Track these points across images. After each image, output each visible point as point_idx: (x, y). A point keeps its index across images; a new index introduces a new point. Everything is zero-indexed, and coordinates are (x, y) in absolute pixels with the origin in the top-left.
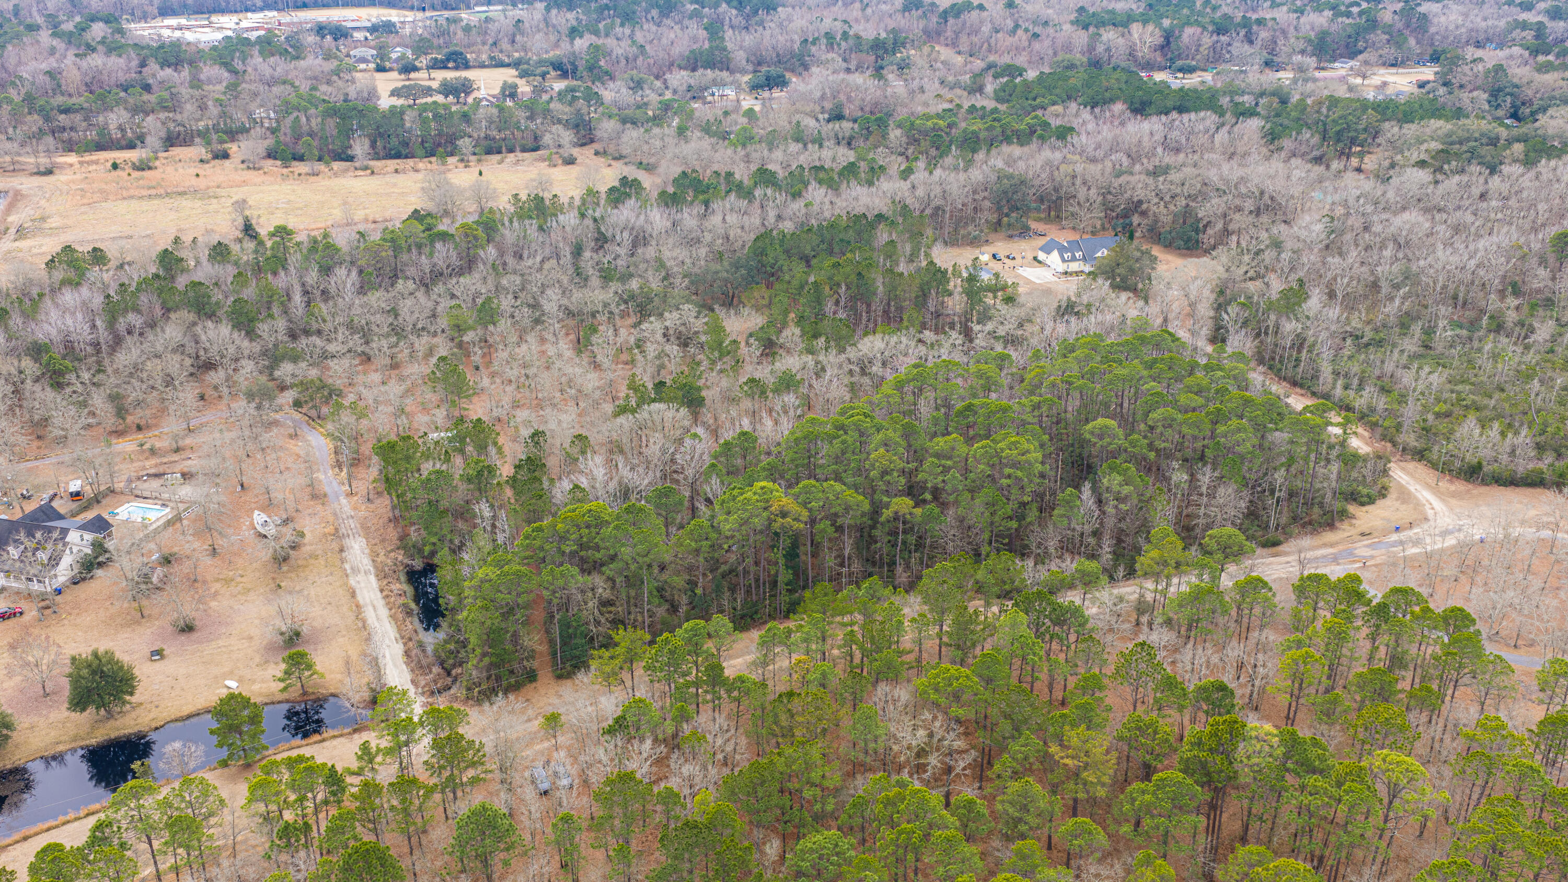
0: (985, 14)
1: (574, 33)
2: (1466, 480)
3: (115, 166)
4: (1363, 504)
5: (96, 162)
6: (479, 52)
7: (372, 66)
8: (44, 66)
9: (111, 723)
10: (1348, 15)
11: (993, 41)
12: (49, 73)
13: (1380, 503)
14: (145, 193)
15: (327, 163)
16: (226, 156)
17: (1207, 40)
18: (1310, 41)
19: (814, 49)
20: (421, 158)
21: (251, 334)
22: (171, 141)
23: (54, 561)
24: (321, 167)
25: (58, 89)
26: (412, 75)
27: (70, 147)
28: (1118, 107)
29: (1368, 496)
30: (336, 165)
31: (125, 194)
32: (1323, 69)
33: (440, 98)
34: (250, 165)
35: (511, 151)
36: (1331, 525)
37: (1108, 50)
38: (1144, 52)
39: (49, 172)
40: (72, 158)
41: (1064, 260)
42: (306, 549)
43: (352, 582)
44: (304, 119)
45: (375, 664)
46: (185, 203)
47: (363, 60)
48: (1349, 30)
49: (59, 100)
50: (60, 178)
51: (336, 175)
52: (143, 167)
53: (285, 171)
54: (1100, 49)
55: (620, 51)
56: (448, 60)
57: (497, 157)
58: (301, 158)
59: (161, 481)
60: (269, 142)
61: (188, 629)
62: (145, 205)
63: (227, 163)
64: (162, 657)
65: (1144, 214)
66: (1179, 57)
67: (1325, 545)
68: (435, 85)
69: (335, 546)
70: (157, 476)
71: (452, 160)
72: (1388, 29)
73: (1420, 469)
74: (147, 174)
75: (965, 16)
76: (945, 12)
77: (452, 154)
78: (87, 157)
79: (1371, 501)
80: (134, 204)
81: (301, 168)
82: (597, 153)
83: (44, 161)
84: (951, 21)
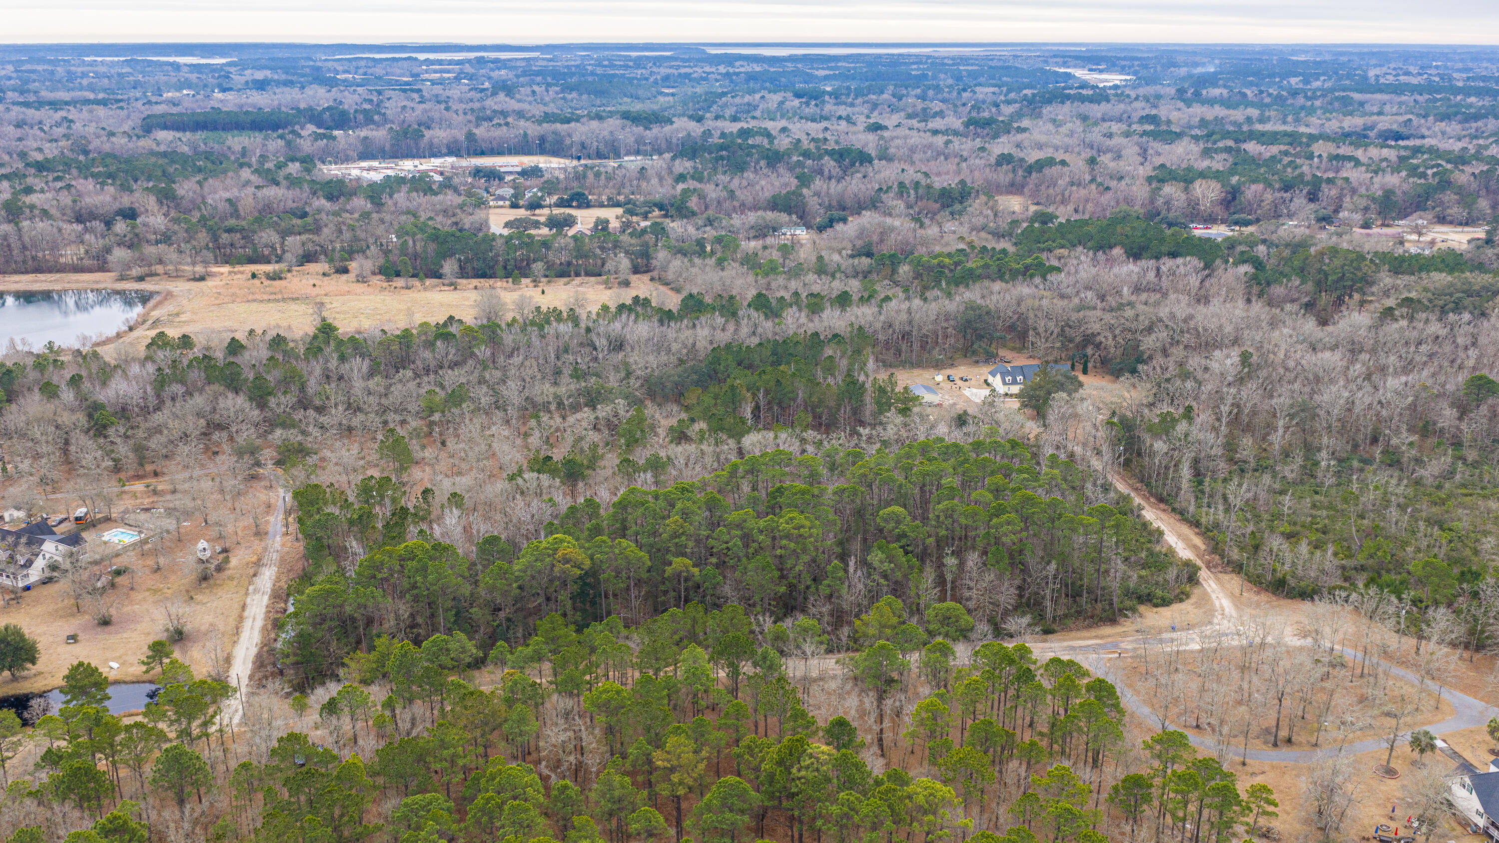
0: (1066, 169)
1: (681, 178)
2: (1274, 593)
3: (254, 276)
4: (1156, 606)
5: (242, 273)
6: (600, 195)
7: (508, 203)
8: (227, 195)
9: (15, 684)
10: (1423, 175)
11: (1067, 194)
12: (229, 200)
13: (1176, 607)
14: (266, 297)
15: (421, 280)
16: (346, 271)
17: (1269, 196)
18: (1374, 199)
19: (884, 197)
20: (501, 278)
21: (262, 405)
22: (308, 258)
23: (29, 564)
24: (416, 282)
25: (236, 214)
26: (537, 211)
27: (227, 260)
28: (1117, 251)
29: (1163, 599)
30: (428, 282)
31: (250, 297)
32: (1388, 226)
33: (545, 231)
34: (361, 279)
35: (577, 275)
36: (1112, 620)
37: (1167, 203)
38: (1205, 205)
39: (202, 279)
40: (225, 269)
41: (1004, 383)
42: (228, 573)
43: (249, 600)
44: (411, 243)
45: (228, 660)
46: (293, 306)
47: (502, 198)
48: (1420, 190)
49: (232, 222)
50: (210, 283)
51: (425, 289)
52: (275, 277)
53: (385, 284)
54: (1160, 202)
55: (714, 195)
56: (572, 200)
57: (566, 280)
58: (398, 275)
59: (148, 515)
60: (381, 261)
61: (105, 622)
62: (262, 307)
63: (344, 277)
64: (76, 641)
65: (1098, 346)
66: (1242, 211)
67: (1096, 637)
68: (542, 219)
69: (252, 572)
70: (147, 510)
71: (524, 281)
72: (1460, 191)
73: (1234, 582)
74: (277, 283)
75: (1047, 171)
76: (1030, 166)
77: (526, 276)
78: (238, 268)
79: (1165, 603)
80: (254, 306)
81: (400, 282)
82: (652, 279)
83: (199, 269)
84: (1034, 175)
